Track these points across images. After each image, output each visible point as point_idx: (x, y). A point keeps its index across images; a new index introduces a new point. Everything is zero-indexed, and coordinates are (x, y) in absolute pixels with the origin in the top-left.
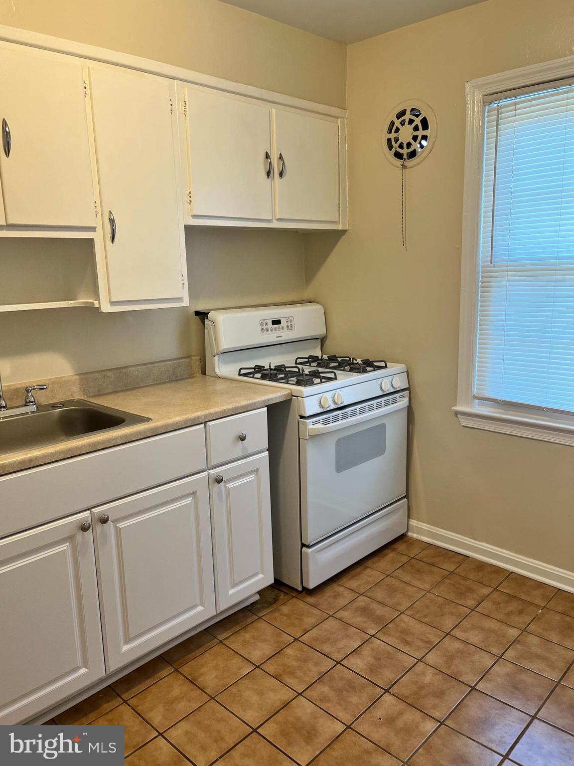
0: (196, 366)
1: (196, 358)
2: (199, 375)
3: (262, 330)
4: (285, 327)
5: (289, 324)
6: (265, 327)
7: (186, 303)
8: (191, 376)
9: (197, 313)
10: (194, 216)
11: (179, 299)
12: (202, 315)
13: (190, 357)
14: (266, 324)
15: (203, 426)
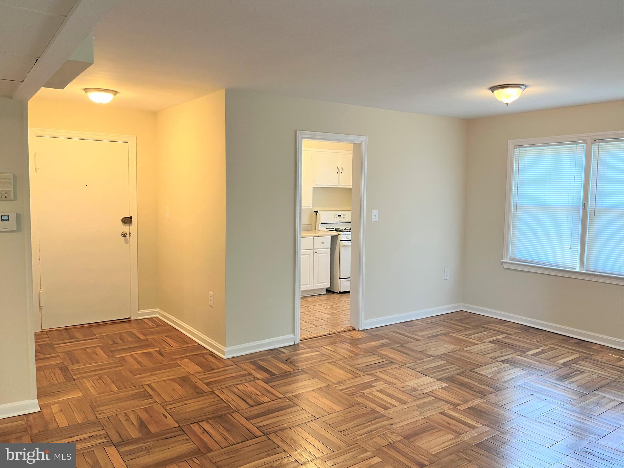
0: (313, 228)
1: (314, 225)
2: (314, 230)
3: (335, 218)
4: (343, 218)
5: (344, 217)
6: (335, 217)
7: (311, 208)
8: (312, 230)
9: (315, 211)
10: (316, 185)
11: (310, 207)
12: (316, 212)
13: (312, 224)
14: (336, 216)
15: (313, 238)
